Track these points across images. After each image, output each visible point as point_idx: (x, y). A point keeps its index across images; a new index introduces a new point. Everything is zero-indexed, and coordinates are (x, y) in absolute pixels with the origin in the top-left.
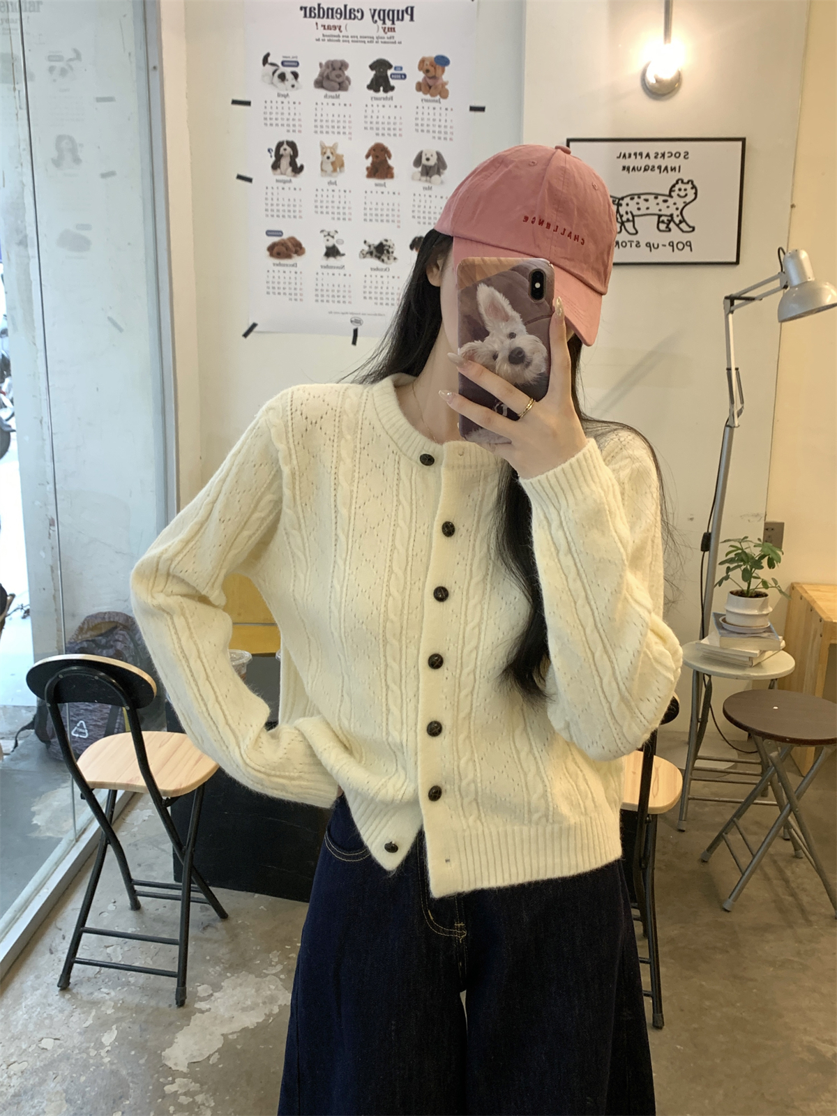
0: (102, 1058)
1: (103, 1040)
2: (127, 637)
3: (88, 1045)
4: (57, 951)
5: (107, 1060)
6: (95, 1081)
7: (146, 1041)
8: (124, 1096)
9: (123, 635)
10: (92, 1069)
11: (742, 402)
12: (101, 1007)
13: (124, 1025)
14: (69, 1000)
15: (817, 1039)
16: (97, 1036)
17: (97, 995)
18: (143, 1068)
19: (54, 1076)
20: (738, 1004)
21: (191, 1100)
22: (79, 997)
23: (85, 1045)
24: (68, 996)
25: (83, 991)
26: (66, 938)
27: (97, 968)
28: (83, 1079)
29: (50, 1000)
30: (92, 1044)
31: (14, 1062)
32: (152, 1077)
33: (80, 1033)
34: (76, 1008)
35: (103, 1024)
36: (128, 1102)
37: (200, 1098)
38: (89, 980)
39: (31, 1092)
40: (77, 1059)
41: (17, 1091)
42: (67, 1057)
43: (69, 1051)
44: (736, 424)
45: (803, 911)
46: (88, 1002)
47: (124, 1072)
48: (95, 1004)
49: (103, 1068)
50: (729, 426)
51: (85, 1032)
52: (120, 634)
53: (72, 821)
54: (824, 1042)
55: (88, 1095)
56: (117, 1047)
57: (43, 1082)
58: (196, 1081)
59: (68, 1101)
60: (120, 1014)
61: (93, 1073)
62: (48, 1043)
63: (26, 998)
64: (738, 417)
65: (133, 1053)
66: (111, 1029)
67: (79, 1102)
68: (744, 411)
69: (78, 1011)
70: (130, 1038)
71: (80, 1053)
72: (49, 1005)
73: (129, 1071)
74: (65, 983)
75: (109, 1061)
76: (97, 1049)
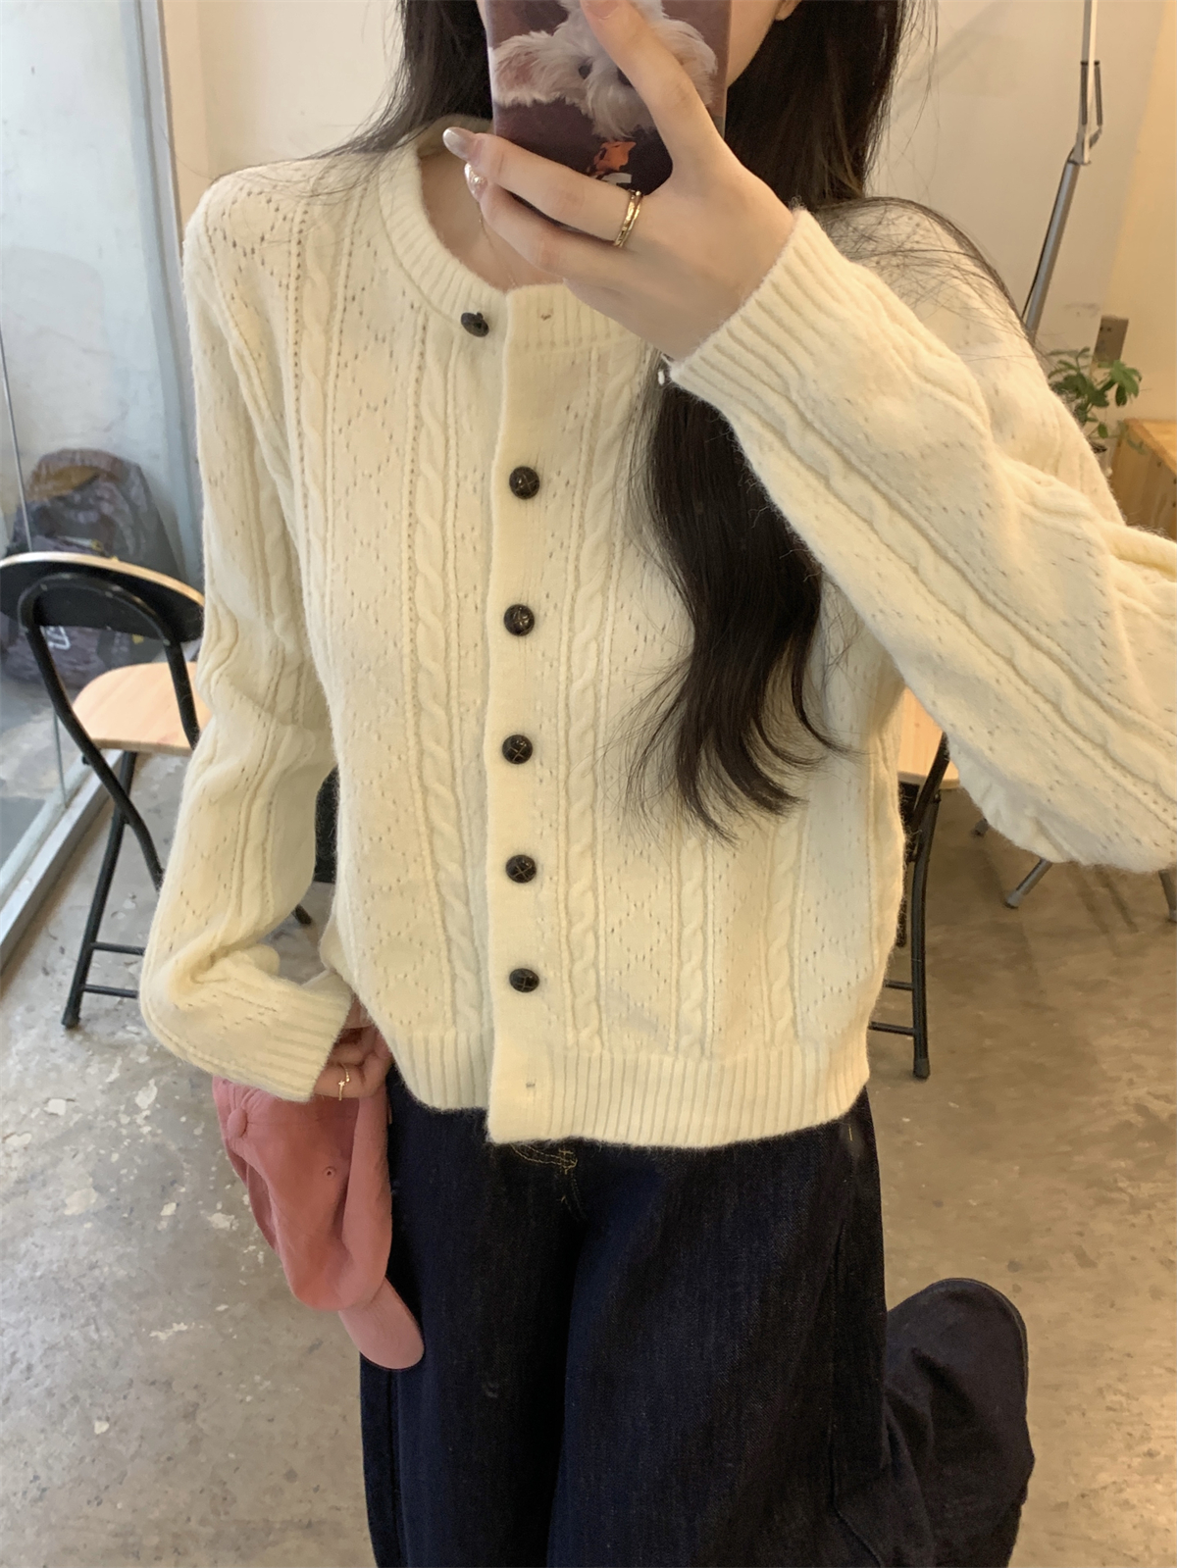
0: (140, 1127)
1: (138, 1100)
2: (116, 492)
3: (115, 1108)
4: (54, 971)
5: (146, 1129)
6: (132, 1159)
7: (201, 1102)
8: (176, 1181)
9: (111, 491)
10: (126, 1143)
11: (1100, 121)
12: (129, 1054)
13: (166, 1079)
14: (80, 1043)
15: (1149, 1093)
16: (128, 1095)
17: (121, 1035)
18: (200, 1140)
19: (73, 1153)
20: (1033, 1044)
22: (95, 1038)
23: (113, 1108)
24: (78, 1037)
25: (100, 1028)
26: (67, 952)
27: (118, 999)
28: (115, 1157)
29: (52, 1043)
30: (122, 1108)
31: (12, 1134)
32: (214, 1153)
33: (103, 1092)
34: (92, 1055)
35: (135, 1078)
36: (183, 1190)
38: (108, 1013)
39: (41, 1178)
40: (102, 1129)
41: (21, 1175)
42: (87, 1126)
43: (90, 1117)
44: (1086, 158)
45: (1122, 907)
46: (111, 1046)
47: (173, 1147)
48: (119, 1048)
49: (142, 1141)
50: (1074, 162)
51: (110, 1089)
52: (104, 488)
54: (1158, 1097)
55: (125, 1180)
56: (159, 1110)
57: (56, 1162)
59: (97, 1188)
60: (158, 1064)
61: (128, 1148)
62: (58, 1106)
63: (17, 1041)
64: (1091, 145)
65: (183, 1119)
66: (147, 1085)
67: (113, 1190)
68: (1101, 138)
69: (97, 1058)
70: (177, 1097)
71: (107, 1120)
72: (53, 1051)
73: (181, 1145)
74: (72, 1019)
75: (150, 1132)
76: (130, 1114)
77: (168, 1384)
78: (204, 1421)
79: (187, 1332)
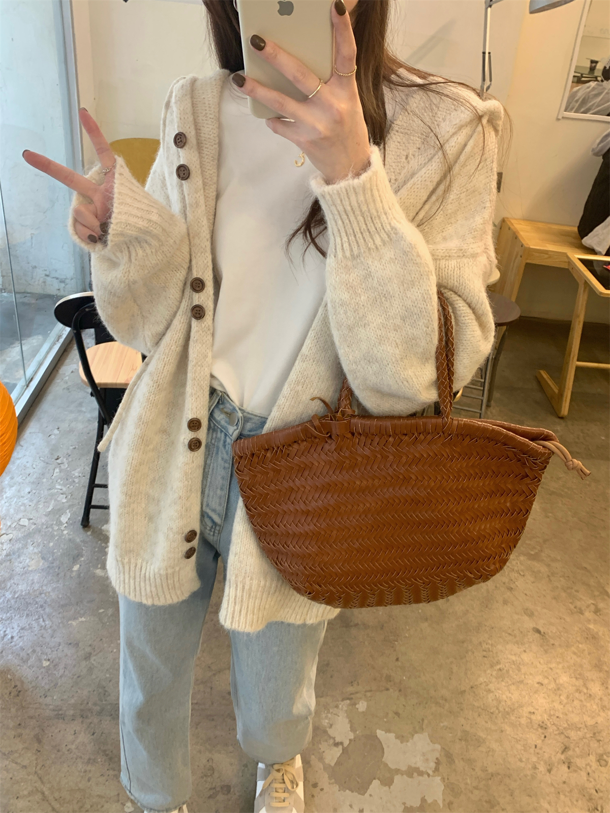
0: (63, 531)
1: (62, 519)
3: (51, 523)
6: (59, 546)
8: (79, 555)
11: (491, 81)
12: (56, 498)
13: (74, 510)
16: (57, 517)
17: (53, 490)
19: (32, 543)
24: (34, 491)
28: (51, 544)
30: (55, 522)
31: (4, 535)
33: (45, 515)
34: (40, 498)
35: (60, 509)
36: (83, 559)
39: (18, 553)
40: (45, 532)
41: (8, 552)
42: (38, 531)
43: (39, 527)
46: (48, 495)
47: (78, 540)
48: (52, 495)
49: (64, 537)
51: (49, 515)
53: (22, 372)
55: (56, 555)
56: (71, 524)
57: (25, 546)
59: (43, 558)
60: (71, 503)
61: (57, 540)
62: (25, 522)
63: (6, 492)
66: (66, 512)
67: (50, 559)
68: (491, 87)
69: (42, 500)
71: (47, 528)
72: (22, 497)
73: (82, 540)
75: (67, 533)
76: (58, 525)
77: (77, 645)
78: (94, 660)
79: (86, 621)
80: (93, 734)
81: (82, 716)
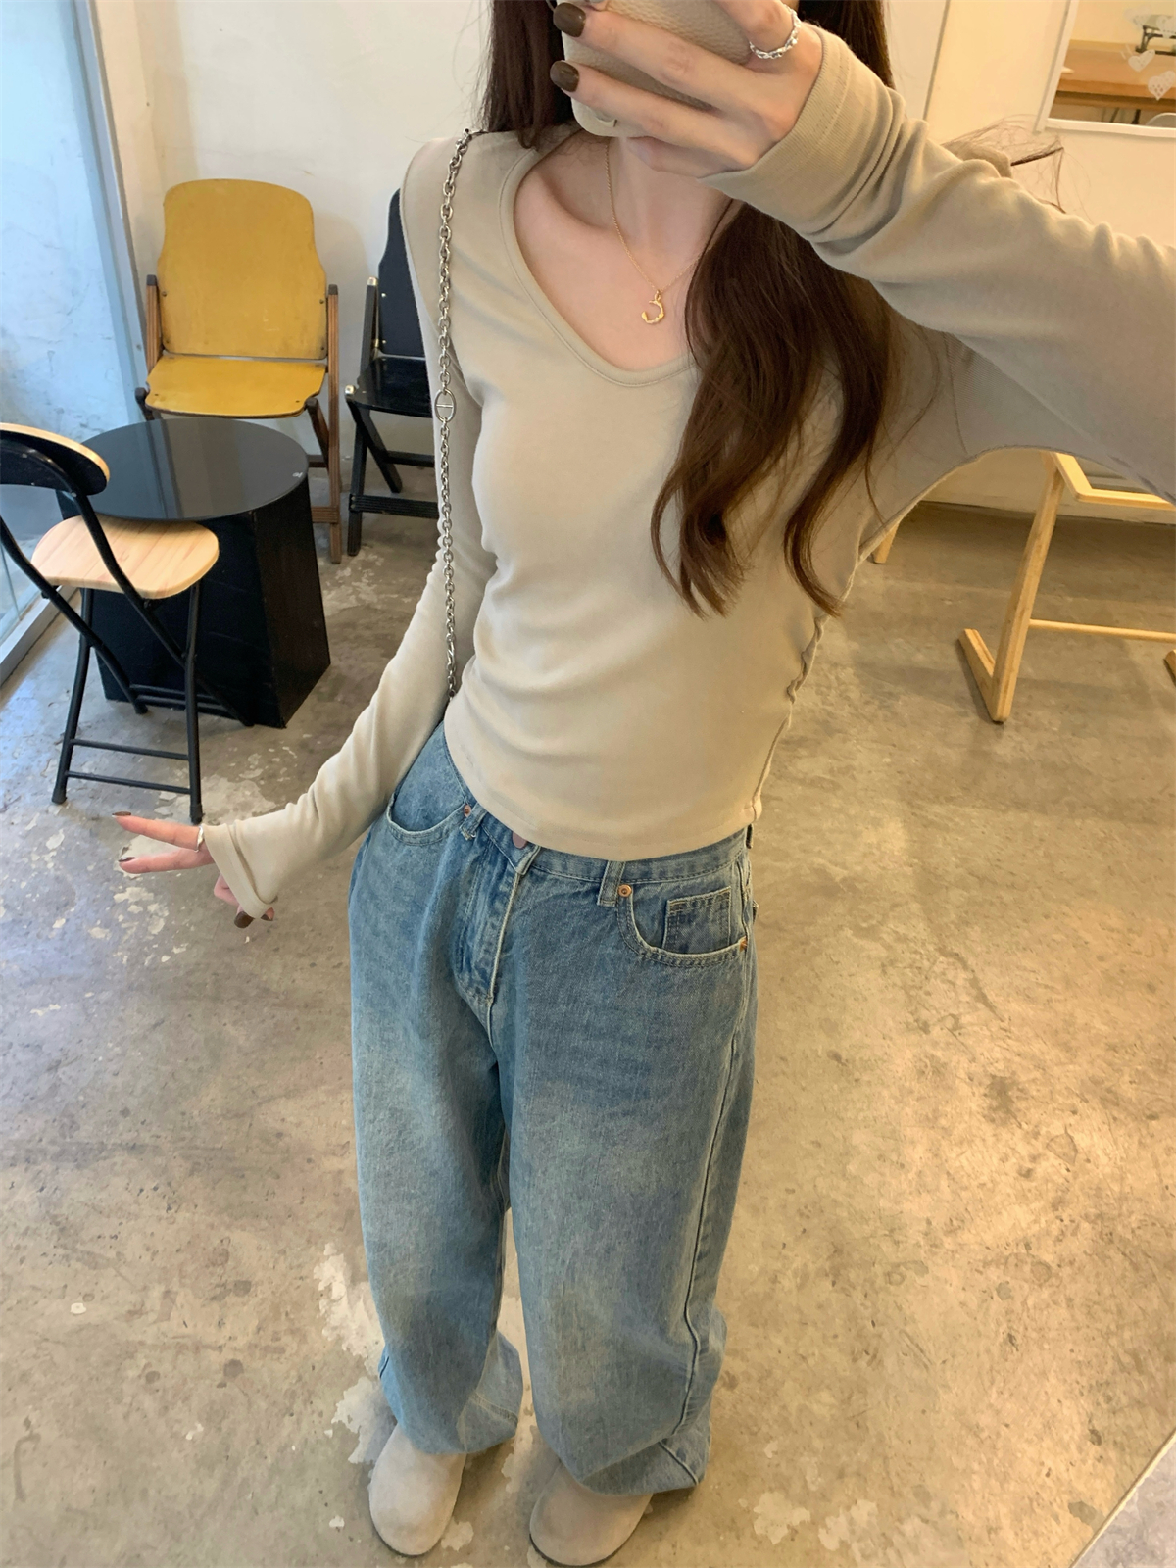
0: (46, 863)
1: (48, 844)
3: (29, 849)
5: (51, 865)
6: (37, 887)
7: (96, 847)
8: (67, 904)
10: (33, 875)
13: (75, 830)
16: (41, 839)
18: (91, 876)
21: (142, 909)
28: (24, 884)
30: (35, 849)
32: (101, 886)
33: (22, 837)
35: (49, 828)
36: (73, 910)
37: (152, 908)
40: (17, 864)
42: (4, 860)
43: (8, 855)
47: (69, 879)
49: (47, 874)
51: (27, 837)
55: (28, 901)
56: (63, 852)
58: (150, 890)
59: (6, 906)
60: (68, 818)
61: (35, 878)
65: (81, 859)
66: (57, 834)
67: (18, 908)
69: (21, 812)
70: (81, 843)
71: (21, 858)
75: (54, 867)
76: (39, 854)
77: (39, 1046)
78: (64, 1073)
79: (60, 1011)
80: (42, 1189)
81: (28, 1161)
